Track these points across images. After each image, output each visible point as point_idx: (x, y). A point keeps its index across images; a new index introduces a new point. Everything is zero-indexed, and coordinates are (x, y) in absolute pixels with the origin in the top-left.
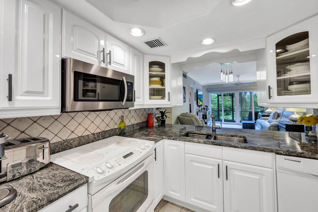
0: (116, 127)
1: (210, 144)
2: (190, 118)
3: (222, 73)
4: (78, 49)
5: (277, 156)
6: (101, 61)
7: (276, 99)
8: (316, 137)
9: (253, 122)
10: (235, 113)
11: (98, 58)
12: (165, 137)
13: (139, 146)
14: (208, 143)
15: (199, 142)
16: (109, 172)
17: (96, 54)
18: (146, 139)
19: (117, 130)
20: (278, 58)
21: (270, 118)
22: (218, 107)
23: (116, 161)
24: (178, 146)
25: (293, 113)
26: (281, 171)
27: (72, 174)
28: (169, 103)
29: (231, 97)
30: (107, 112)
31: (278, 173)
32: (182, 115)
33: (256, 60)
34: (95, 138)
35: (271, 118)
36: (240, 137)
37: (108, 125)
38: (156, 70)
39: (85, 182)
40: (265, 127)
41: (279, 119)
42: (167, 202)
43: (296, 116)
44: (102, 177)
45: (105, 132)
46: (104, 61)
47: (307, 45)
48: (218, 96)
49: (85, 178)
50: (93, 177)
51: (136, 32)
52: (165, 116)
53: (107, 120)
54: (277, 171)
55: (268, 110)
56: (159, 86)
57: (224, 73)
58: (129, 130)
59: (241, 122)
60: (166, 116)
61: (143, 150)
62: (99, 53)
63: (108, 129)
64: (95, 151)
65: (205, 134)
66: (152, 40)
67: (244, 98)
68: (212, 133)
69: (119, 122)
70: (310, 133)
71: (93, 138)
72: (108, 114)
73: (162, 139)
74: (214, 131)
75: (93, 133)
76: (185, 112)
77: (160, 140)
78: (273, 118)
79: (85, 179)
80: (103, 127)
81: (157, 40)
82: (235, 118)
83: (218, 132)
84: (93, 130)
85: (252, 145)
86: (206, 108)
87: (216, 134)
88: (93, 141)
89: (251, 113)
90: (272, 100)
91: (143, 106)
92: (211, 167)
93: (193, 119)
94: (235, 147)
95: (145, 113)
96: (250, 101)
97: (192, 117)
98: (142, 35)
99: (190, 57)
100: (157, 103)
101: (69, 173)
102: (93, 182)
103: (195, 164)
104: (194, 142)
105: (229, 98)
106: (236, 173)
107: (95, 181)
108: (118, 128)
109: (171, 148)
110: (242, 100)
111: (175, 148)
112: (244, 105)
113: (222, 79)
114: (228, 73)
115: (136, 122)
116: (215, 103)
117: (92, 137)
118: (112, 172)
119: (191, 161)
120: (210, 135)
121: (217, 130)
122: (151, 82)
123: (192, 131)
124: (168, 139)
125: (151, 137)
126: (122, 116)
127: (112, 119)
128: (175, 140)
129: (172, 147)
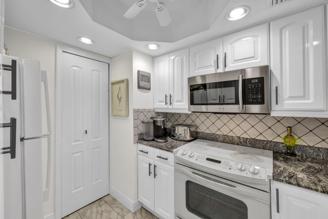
16: (185, 157)
34: (241, 142)
37: (261, 134)
63: (261, 138)
80: (253, 135)
84: (239, 134)
88: (238, 144)
117: (236, 140)
126: (288, 127)
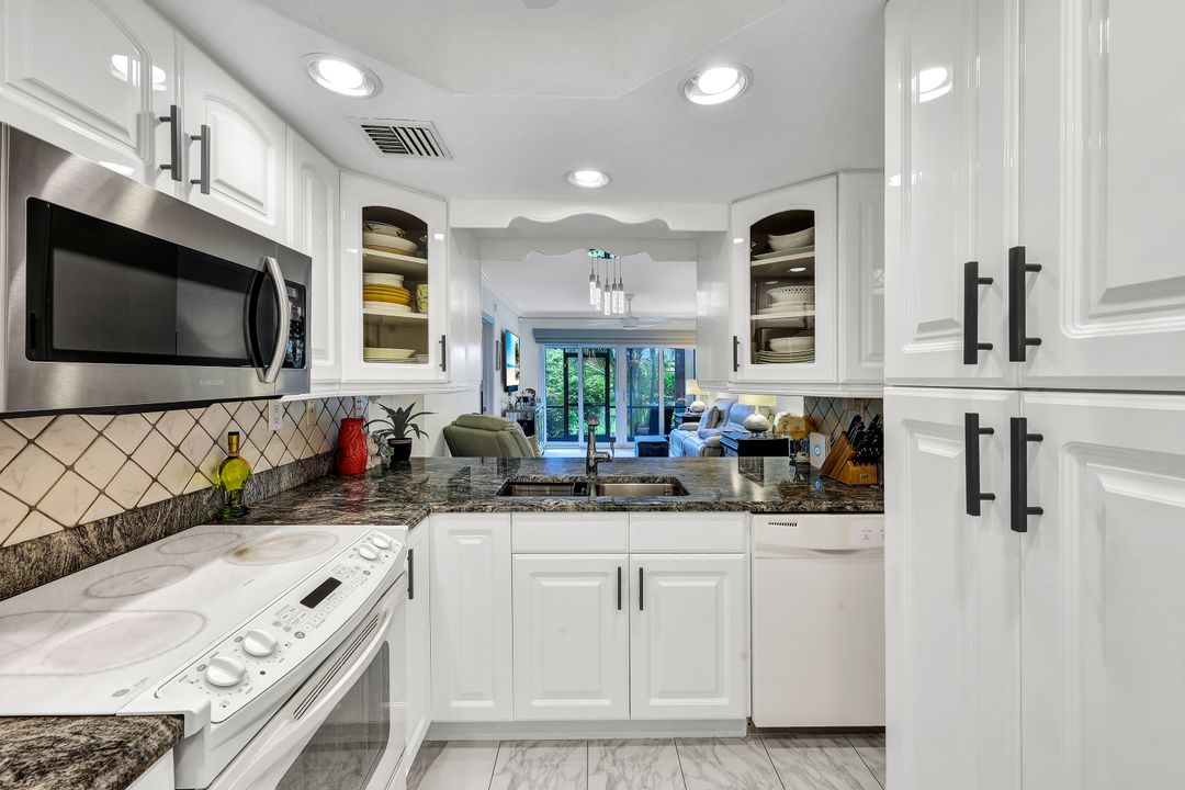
0: (199, 483)
1: (594, 510)
2: (495, 433)
3: (593, 284)
4: (30, 81)
5: (756, 516)
6: (157, 166)
7: (750, 371)
8: (809, 464)
9: (660, 438)
10: (613, 412)
11: (143, 146)
12: (436, 507)
13: (351, 551)
14: (589, 506)
15: (563, 509)
16: (263, 673)
17: (131, 127)
18: (364, 522)
19: (206, 497)
20: (755, 263)
21: (701, 426)
22: (566, 393)
23: (277, 624)
24: (488, 532)
25: (751, 409)
26: (762, 554)
27: (64, 731)
28: (442, 376)
29: (602, 360)
30: (153, 417)
31: (755, 562)
32: (463, 421)
33: (697, 258)
34: (86, 549)
35: (704, 425)
36: (664, 481)
37: (155, 480)
38: (391, 243)
39: (170, 740)
40: (692, 449)
41: (721, 428)
42: (443, 744)
43: (757, 418)
44: (237, 700)
45: (139, 514)
46: (175, 168)
47: (811, 243)
48: (567, 356)
49: (164, 722)
50: (207, 709)
51: (341, 77)
52: (409, 428)
53: (153, 454)
54: (755, 554)
55: (695, 404)
56: (396, 310)
57: (598, 283)
58: (259, 493)
59: (630, 439)
60: (415, 427)
61: (371, 563)
62: (146, 122)
63: (157, 495)
64: (123, 609)
65: (567, 480)
66: (397, 124)
67: (637, 365)
68: (584, 475)
69: (213, 459)
70: (800, 457)
71: (75, 550)
72: (154, 426)
73: (429, 512)
74: (591, 469)
75: (71, 524)
76: (469, 412)
77: (422, 518)
78: (708, 426)
79: (162, 727)
80: (131, 491)
81: (419, 132)
82: (613, 429)
83: (603, 472)
85: (701, 499)
86: (530, 395)
87: (599, 480)
88: (75, 567)
89: (654, 413)
90: (739, 376)
91: (337, 387)
92: (594, 583)
93: (506, 434)
94: (663, 510)
95: (326, 418)
96: (650, 374)
97: (503, 429)
98: (363, 93)
99: (521, 218)
100: (391, 376)
101: (36, 730)
102: (206, 729)
103: (545, 584)
104: (545, 511)
105: (593, 365)
106: (664, 583)
107: (213, 726)
108: (208, 489)
109: (463, 542)
110: (632, 371)
111: (475, 541)
112: (636, 387)
113: (592, 303)
114: (611, 283)
115: (288, 459)
116: (551, 381)
117: (67, 546)
118: (276, 670)
119: (534, 575)
120: (584, 485)
121: (600, 466)
122: (369, 293)
123: (523, 477)
124: (452, 511)
125: (381, 513)
126: (231, 434)
127: (177, 449)
128: (477, 510)
129: (465, 541)
